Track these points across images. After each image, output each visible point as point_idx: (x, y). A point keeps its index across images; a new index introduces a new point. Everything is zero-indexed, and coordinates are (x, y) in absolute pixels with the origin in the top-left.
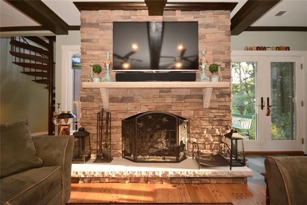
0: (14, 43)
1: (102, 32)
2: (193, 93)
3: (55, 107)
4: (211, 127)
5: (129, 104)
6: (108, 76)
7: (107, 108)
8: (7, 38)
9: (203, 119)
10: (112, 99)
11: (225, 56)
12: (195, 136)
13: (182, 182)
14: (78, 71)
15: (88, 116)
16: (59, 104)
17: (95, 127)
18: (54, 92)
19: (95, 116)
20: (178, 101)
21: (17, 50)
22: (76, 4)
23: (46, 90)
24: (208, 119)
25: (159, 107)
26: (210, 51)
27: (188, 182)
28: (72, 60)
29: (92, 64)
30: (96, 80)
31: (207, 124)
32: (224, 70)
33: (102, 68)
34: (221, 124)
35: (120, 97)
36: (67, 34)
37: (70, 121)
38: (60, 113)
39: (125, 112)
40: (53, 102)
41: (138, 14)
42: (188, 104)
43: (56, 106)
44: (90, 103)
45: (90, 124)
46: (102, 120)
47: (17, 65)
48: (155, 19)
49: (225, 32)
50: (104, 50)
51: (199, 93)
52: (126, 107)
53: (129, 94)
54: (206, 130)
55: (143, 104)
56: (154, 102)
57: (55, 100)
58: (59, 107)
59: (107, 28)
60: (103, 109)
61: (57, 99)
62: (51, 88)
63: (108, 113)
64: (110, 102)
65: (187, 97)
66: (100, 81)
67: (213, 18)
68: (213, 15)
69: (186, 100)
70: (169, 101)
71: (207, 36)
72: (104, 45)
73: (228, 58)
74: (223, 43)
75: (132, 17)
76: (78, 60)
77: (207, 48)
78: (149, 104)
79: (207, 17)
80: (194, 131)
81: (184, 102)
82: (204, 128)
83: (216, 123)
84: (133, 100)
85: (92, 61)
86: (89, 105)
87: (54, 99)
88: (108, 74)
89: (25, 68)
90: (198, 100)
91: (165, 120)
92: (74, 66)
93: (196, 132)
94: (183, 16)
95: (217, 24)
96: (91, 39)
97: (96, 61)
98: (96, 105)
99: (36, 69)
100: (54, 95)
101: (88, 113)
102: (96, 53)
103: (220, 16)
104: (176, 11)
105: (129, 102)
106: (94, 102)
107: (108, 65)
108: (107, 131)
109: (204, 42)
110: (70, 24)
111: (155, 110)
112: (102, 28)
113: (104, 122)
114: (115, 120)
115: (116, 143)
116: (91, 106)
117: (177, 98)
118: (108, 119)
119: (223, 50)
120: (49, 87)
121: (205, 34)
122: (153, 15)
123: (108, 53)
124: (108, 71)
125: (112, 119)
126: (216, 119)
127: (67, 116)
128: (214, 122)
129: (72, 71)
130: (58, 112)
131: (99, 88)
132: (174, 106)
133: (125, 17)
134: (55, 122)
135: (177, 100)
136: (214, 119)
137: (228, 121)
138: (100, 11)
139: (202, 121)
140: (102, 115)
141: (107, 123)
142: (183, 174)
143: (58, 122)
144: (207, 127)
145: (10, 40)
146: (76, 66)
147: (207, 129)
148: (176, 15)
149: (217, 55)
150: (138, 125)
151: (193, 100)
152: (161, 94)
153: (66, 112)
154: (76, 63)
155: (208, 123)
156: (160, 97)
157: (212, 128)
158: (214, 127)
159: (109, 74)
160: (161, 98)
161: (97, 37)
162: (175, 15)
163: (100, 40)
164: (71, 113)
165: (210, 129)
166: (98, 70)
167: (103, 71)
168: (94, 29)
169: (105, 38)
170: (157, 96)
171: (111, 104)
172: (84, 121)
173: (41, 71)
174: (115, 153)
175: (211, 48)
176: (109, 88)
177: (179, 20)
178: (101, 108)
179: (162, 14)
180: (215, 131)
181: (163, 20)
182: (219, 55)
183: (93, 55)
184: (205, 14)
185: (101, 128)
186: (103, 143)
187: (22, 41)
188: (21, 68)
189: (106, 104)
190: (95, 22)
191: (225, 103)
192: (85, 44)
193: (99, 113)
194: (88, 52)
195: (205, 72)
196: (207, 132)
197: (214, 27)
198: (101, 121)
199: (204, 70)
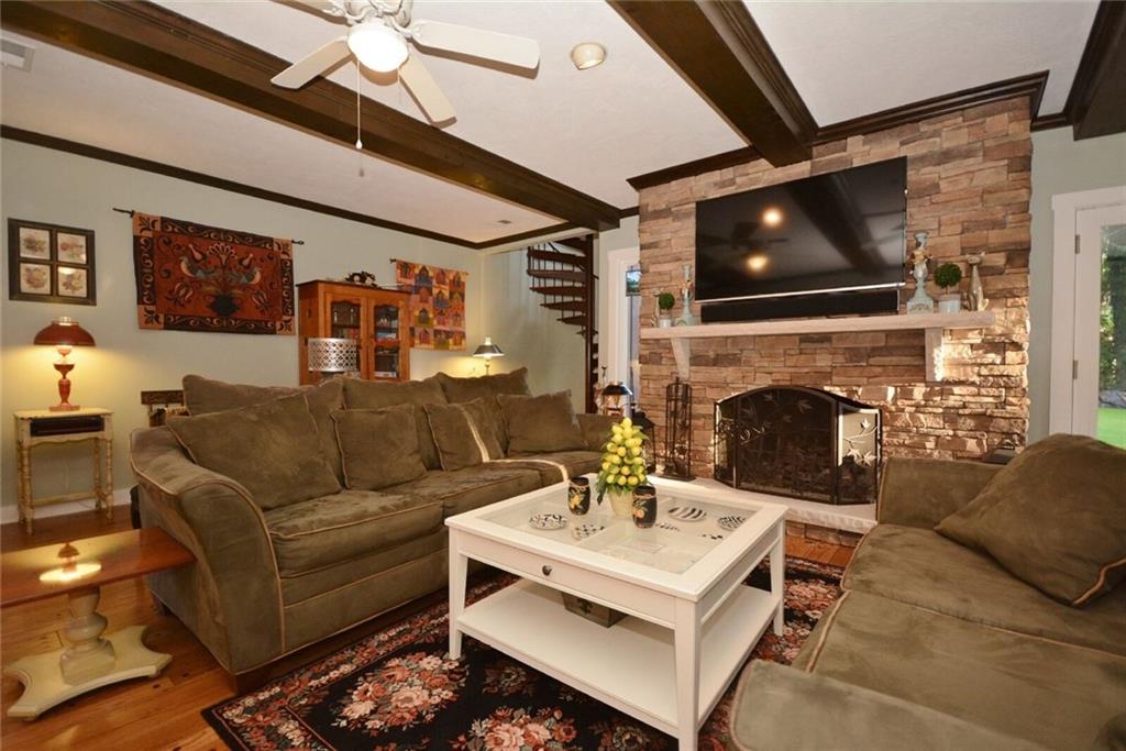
0: (534, 254)
1: (678, 224)
2: (893, 342)
3: (597, 375)
4: (951, 433)
5: (730, 369)
6: (686, 314)
7: (686, 376)
8: (521, 249)
9: (922, 409)
10: (696, 360)
11: (1006, 231)
12: (897, 452)
13: (831, 539)
14: (638, 300)
15: (652, 391)
16: (604, 368)
17: (663, 414)
18: (595, 342)
19: (663, 392)
20: (851, 362)
21: (536, 264)
22: (632, 181)
23: (580, 336)
24: (941, 410)
25: (798, 377)
26: (953, 224)
27: (848, 542)
28: (627, 279)
29: (658, 293)
30: (665, 323)
31: (939, 423)
32: (1001, 274)
33: (676, 297)
34: (988, 427)
35: (712, 354)
36: (618, 226)
37: (624, 400)
38: (607, 385)
39: (723, 385)
40: (594, 363)
41: (751, 171)
42: (879, 370)
43: (599, 371)
44: (655, 367)
45: (654, 406)
46: (676, 400)
47: (535, 293)
48: (791, 171)
49: (1006, 162)
50: (680, 260)
51: (916, 342)
52: (724, 375)
53: (731, 350)
54: (931, 439)
55: (762, 370)
56: (788, 364)
57: (597, 360)
58: (604, 375)
59: (687, 215)
60: (678, 379)
61: (600, 356)
62: (590, 332)
63: (687, 387)
64: (691, 365)
65: (875, 352)
66: (673, 325)
67: (966, 130)
68: (964, 121)
69: (872, 361)
70: (823, 361)
71: (943, 185)
72: (680, 250)
73: (1022, 237)
74: (999, 195)
75: (738, 180)
76: (635, 277)
77: (942, 218)
78: (774, 370)
79: (943, 134)
80: (895, 440)
81: (864, 364)
82: (927, 435)
83: (971, 423)
84: (739, 360)
85: (659, 284)
86: (654, 370)
87: (595, 356)
88: (686, 310)
89: (548, 297)
90: (907, 360)
91: (803, 405)
92: (631, 289)
93: (901, 441)
94: (867, 147)
95: (980, 144)
96: (657, 243)
97: (665, 284)
98: (665, 371)
99: (563, 295)
100: (595, 348)
101: (651, 385)
102: (666, 267)
103: (988, 119)
104: (849, 139)
105: (730, 365)
106: (661, 364)
107: (686, 293)
108: (684, 423)
109: (932, 203)
110: (622, 206)
111: (788, 383)
112: (677, 217)
113: (680, 404)
114: (700, 402)
115: (703, 449)
116: (657, 373)
117: (847, 356)
118: (687, 399)
119: (1000, 216)
120: (587, 330)
121: (937, 181)
122: (785, 165)
123: (687, 268)
124: (686, 303)
125: (693, 400)
126: (967, 411)
127: (616, 390)
128: (962, 421)
129: (626, 300)
130: (603, 383)
131: (668, 339)
132: (837, 374)
133: (722, 185)
134: (598, 401)
135: (846, 359)
136: (961, 412)
137: (1012, 421)
138: (674, 183)
139: (921, 416)
140: (677, 391)
141: (684, 406)
142: (831, 521)
143: (604, 401)
144: (938, 432)
145: (526, 252)
146: (633, 290)
147: (938, 437)
148: (848, 148)
149: (978, 233)
150: (743, 413)
151: (895, 360)
152: (803, 346)
153: (616, 384)
154: (633, 283)
155: (942, 422)
156: (801, 353)
157: (955, 435)
158: (960, 433)
159: (689, 309)
160: (803, 357)
161: (668, 236)
162: (845, 151)
163: (673, 241)
164: (624, 385)
165: (949, 438)
166: (667, 303)
167: (676, 305)
168: (662, 221)
169: (682, 235)
170: (792, 352)
171: (694, 368)
172: (643, 401)
173: (570, 284)
174: (701, 469)
175: (956, 215)
176: (691, 338)
177: (857, 163)
178: (675, 376)
179: (809, 157)
180: (964, 444)
181: (811, 172)
182: (985, 232)
183: (660, 273)
184: (938, 126)
185: (675, 414)
186: (677, 445)
187: (549, 249)
188: (540, 297)
189: (684, 370)
190: (664, 206)
191: (1002, 367)
192: (647, 252)
193: (669, 387)
194: (652, 269)
195: (924, 287)
196: (936, 445)
197: (969, 154)
198: (673, 403)
199: (920, 283)
